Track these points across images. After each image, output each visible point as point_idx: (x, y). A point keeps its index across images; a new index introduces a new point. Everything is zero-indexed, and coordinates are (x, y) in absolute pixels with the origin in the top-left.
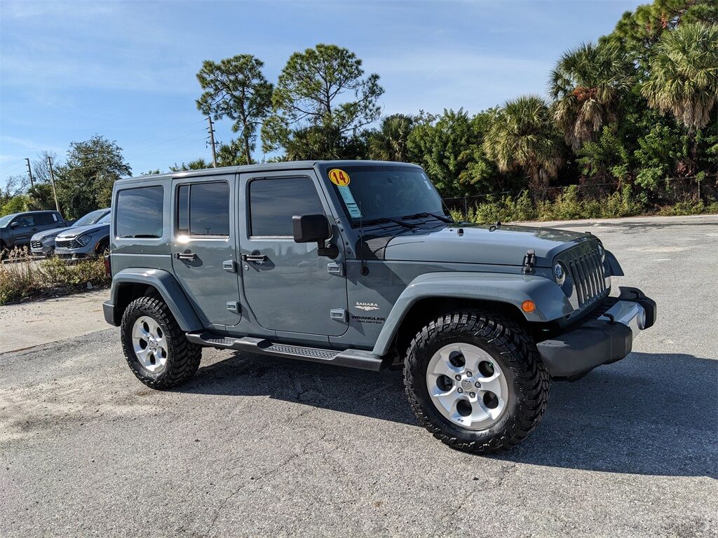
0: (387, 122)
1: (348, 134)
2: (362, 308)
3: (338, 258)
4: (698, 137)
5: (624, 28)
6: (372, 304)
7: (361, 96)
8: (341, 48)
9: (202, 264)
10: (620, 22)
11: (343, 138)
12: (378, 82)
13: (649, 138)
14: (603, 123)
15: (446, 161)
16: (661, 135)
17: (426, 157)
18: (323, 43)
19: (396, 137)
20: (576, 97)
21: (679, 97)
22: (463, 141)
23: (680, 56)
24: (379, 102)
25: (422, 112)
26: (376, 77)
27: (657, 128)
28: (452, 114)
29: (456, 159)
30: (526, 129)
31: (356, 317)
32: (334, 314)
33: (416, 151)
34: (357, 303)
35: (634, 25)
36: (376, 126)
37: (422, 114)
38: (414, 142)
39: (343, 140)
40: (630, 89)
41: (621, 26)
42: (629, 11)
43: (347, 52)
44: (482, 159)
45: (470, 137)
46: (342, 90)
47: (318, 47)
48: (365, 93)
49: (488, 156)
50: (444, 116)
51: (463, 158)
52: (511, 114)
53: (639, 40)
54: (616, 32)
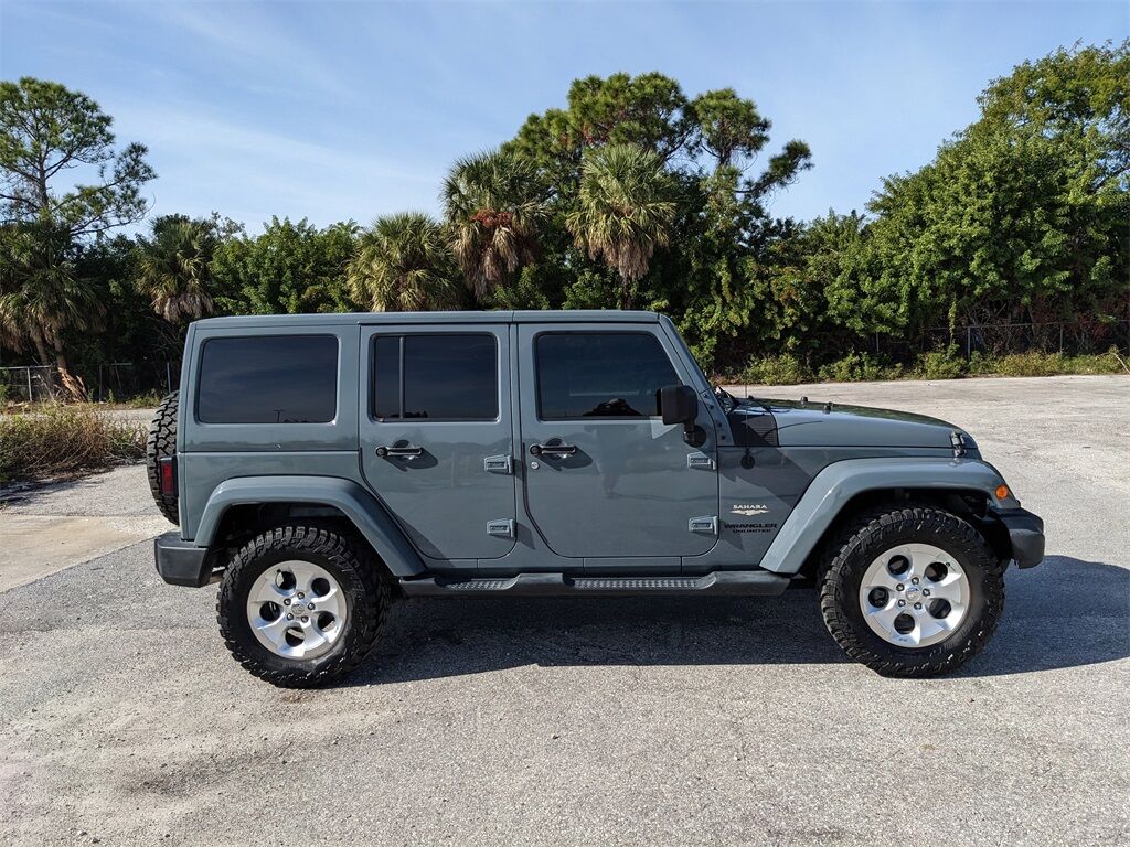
0: (161, 226)
1: (88, 239)
2: (743, 513)
3: (705, 446)
4: (633, 290)
5: (532, 136)
6: (758, 507)
7: (110, 176)
8: (71, 89)
9: (437, 463)
10: (525, 127)
11: (76, 245)
12: (144, 158)
13: (577, 287)
14: (519, 262)
15: (282, 300)
16: (589, 284)
17: (248, 291)
18: (33, 78)
19: (190, 253)
20: (482, 222)
21: (616, 237)
22: (307, 269)
23: (615, 184)
24: (145, 190)
25: (216, 216)
26: (137, 149)
27: (587, 275)
28: (288, 223)
29: (299, 296)
30: (414, 260)
31: (731, 526)
33: (229, 278)
34: (735, 507)
35: (545, 134)
36: (140, 229)
37: (216, 218)
38: (224, 263)
39: (75, 250)
40: (550, 218)
41: (527, 133)
42: (537, 114)
43: (84, 100)
44: (344, 300)
45: (317, 262)
46: (72, 162)
47: (24, 82)
48: (118, 172)
49: (353, 296)
50: (272, 225)
51: (311, 296)
52: (388, 235)
53: (553, 156)
54: (519, 139)
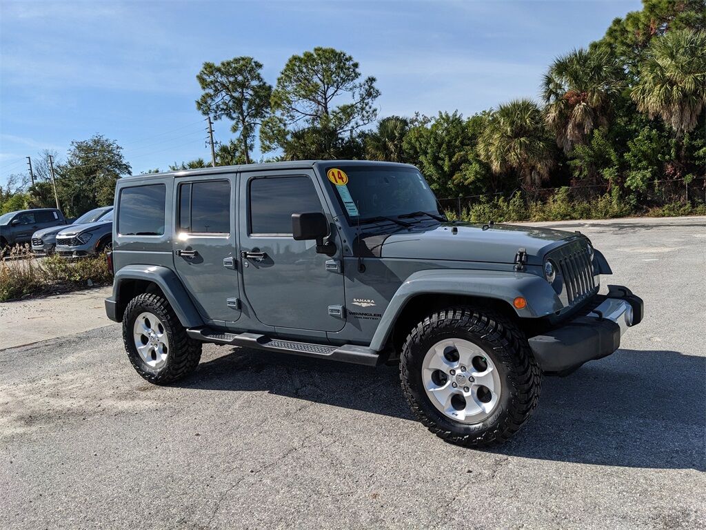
0: (383, 124)
1: (345, 135)
2: (359, 304)
3: (335, 256)
4: (686, 140)
5: (614, 34)
6: (368, 301)
7: (358, 98)
8: (338, 51)
9: (202, 262)
10: (610, 28)
11: (340, 138)
12: (374, 85)
13: (638, 140)
14: (593, 126)
15: (440, 162)
16: (649, 138)
17: (422, 158)
18: (320, 47)
19: (392, 138)
20: (568, 100)
21: (667, 101)
22: (457, 143)
23: (668, 62)
24: (375, 104)
25: (417, 115)
26: (372, 80)
27: (647, 131)
28: (447, 116)
29: (450, 160)
30: (519, 132)
31: (353, 314)
32: (332, 310)
33: (411, 152)
34: (355, 300)
35: (624, 31)
36: (373, 127)
37: (417, 116)
38: (409, 143)
39: (340, 141)
40: (621, 93)
41: (611, 32)
42: (619, 17)
43: (344, 55)
44: (476, 160)
45: (464, 138)
46: (339, 92)
47: (316, 50)
48: (362, 95)
49: (482, 157)
50: (438, 118)
51: (457, 159)
52: (504, 116)
53: (629, 46)
54: (606, 38)
